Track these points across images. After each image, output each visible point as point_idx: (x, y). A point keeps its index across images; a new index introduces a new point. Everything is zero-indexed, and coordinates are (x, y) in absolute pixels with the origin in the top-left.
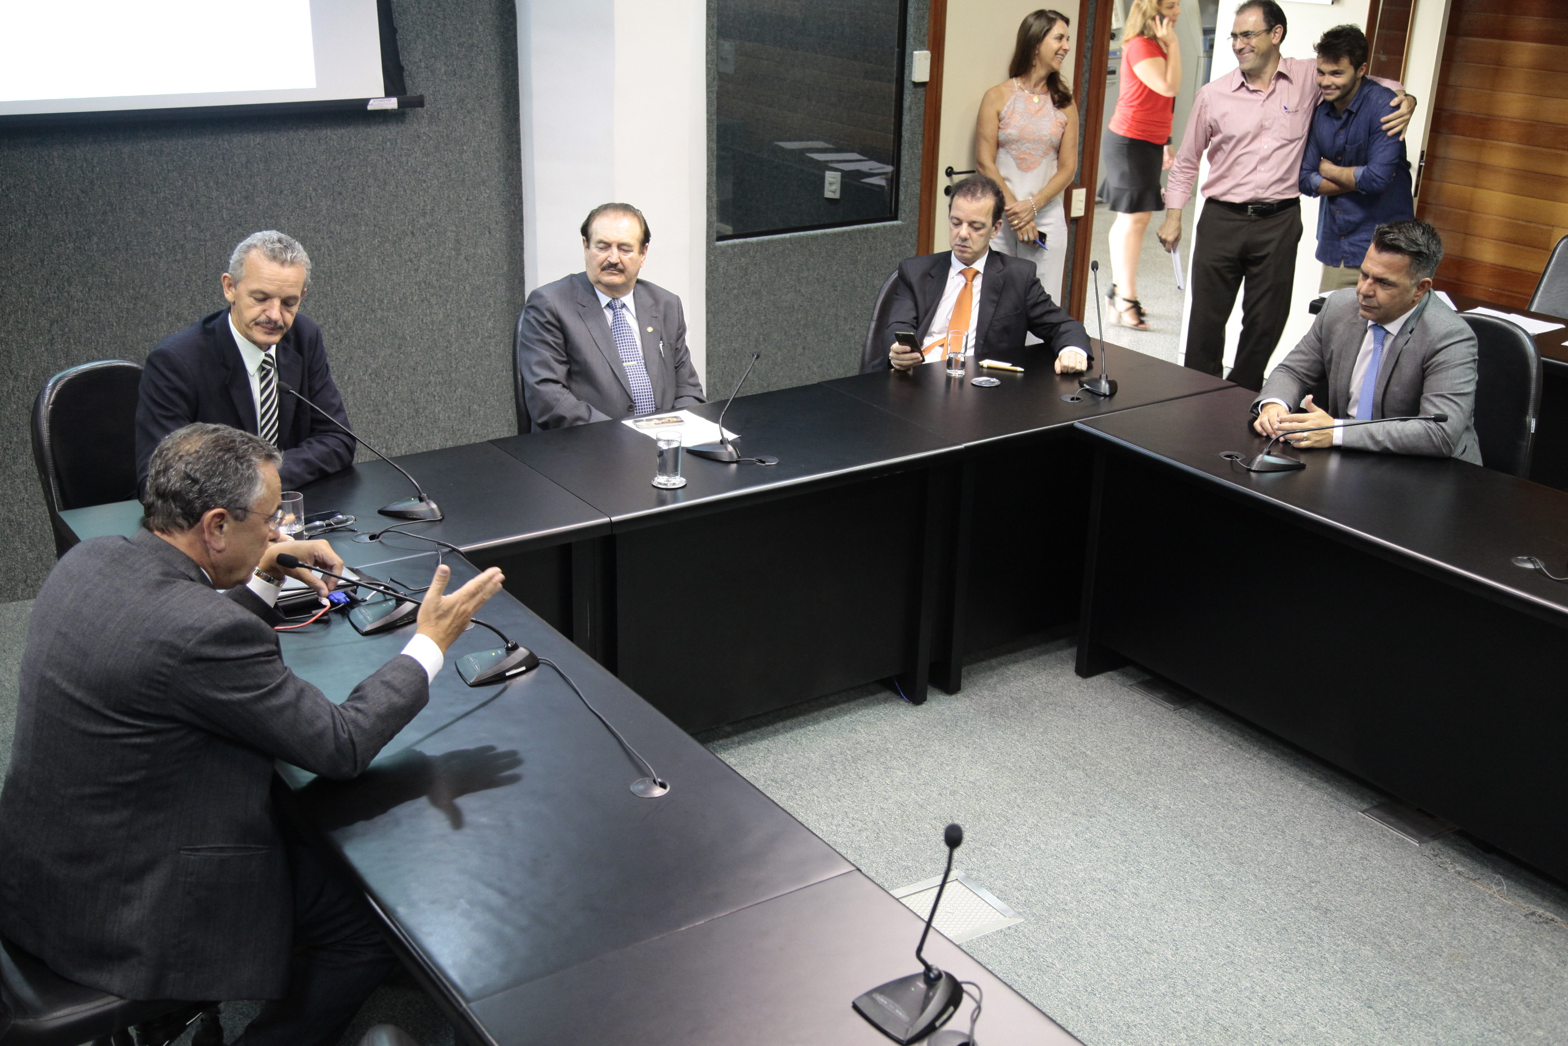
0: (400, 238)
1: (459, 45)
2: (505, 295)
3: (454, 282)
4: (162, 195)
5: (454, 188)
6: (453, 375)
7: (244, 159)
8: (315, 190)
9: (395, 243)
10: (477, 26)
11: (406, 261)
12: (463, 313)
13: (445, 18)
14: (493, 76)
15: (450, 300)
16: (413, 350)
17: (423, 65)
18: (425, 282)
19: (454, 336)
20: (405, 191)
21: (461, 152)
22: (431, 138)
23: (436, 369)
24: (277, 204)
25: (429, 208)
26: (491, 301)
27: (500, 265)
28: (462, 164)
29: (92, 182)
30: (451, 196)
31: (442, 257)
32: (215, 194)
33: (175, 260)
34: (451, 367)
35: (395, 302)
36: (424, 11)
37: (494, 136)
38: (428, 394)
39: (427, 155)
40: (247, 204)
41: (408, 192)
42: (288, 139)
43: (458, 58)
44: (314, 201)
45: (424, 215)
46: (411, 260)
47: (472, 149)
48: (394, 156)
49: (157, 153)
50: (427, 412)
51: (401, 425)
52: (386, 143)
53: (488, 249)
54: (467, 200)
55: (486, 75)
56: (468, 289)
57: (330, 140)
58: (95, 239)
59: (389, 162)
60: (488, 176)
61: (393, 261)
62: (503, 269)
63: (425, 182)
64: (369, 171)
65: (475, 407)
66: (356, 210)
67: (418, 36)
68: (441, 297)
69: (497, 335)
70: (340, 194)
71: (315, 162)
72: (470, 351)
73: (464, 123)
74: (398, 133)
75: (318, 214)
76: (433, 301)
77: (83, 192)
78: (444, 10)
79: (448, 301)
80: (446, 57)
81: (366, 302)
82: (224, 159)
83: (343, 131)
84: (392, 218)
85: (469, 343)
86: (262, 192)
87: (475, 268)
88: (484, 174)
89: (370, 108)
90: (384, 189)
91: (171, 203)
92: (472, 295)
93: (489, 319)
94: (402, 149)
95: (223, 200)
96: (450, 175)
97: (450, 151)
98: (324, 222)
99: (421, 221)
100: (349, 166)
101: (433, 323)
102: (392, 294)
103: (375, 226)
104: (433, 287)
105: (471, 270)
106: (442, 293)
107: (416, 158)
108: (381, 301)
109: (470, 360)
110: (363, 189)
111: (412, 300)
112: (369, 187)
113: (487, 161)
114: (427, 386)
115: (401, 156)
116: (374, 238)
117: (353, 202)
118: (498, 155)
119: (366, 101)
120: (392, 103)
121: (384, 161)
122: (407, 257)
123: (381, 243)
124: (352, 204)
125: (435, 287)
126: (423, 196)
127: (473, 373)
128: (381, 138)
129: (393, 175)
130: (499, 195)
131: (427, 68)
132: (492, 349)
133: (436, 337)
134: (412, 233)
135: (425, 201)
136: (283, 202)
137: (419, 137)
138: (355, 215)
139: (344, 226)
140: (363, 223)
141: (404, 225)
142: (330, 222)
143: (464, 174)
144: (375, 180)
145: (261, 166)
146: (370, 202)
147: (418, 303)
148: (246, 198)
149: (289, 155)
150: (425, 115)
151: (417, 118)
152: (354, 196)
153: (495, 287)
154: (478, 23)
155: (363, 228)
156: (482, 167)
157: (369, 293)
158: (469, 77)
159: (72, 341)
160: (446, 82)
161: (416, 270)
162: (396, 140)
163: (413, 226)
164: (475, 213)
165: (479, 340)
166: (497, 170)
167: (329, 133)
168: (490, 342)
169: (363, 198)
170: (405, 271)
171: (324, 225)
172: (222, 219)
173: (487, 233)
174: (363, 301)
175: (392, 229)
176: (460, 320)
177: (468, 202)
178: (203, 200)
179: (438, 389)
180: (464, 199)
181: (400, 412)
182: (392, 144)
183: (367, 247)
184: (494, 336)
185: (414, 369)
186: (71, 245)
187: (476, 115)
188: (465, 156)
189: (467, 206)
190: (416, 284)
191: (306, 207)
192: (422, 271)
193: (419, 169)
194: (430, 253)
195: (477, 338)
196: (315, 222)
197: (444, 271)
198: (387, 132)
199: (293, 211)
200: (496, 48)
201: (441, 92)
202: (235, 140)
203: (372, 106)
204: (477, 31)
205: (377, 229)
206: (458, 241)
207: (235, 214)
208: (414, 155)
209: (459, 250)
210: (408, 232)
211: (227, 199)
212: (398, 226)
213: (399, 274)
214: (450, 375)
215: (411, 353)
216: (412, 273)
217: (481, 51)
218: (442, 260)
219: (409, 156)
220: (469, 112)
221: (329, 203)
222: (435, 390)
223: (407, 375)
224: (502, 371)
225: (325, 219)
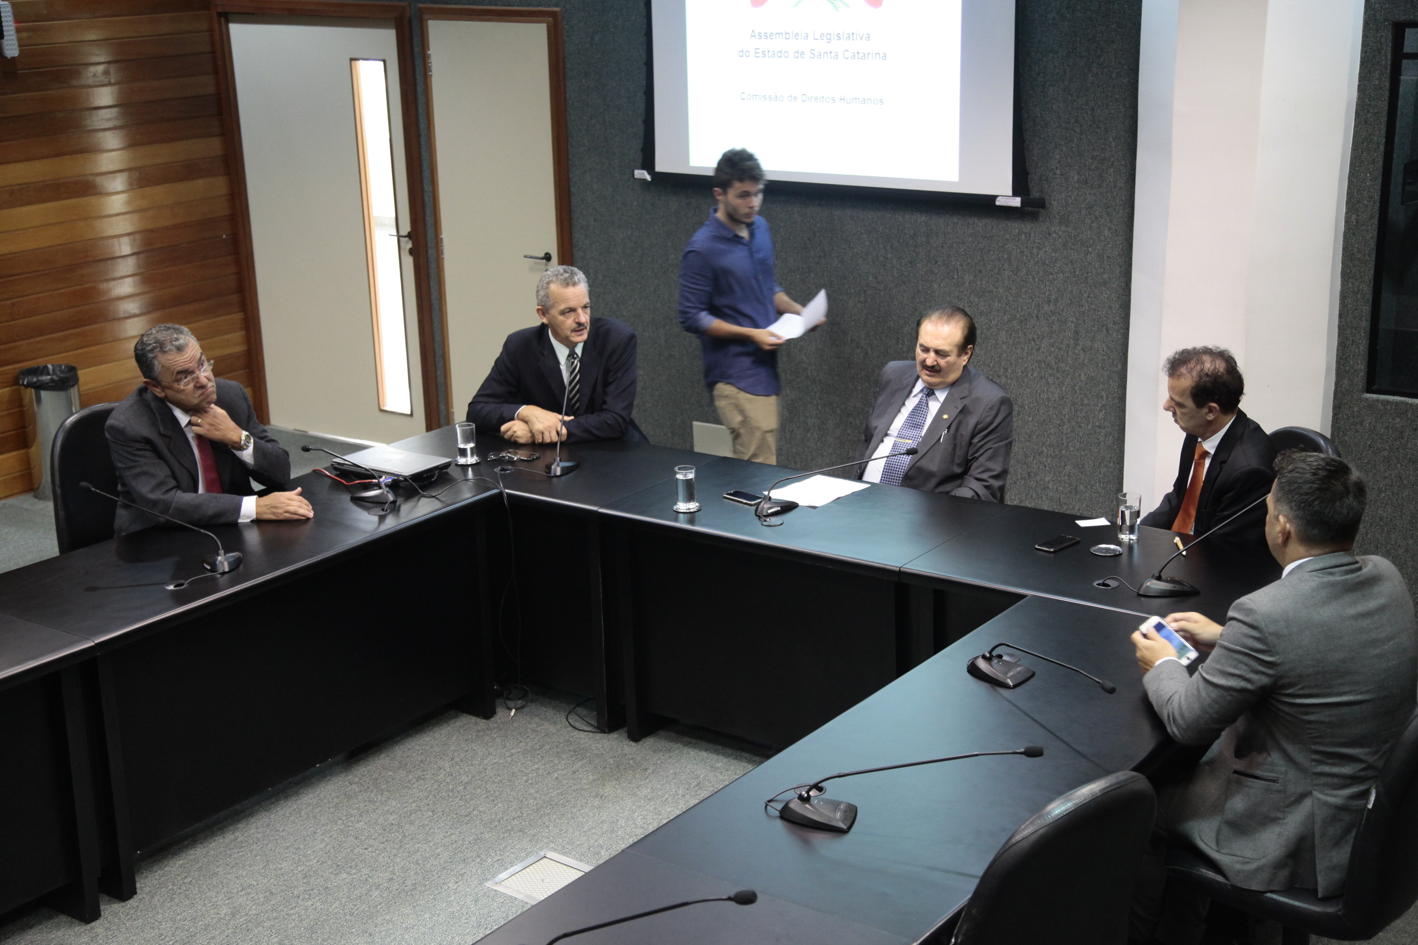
0: (1026, 319)
1: (1093, 158)
2: (1118, 392)
3: (1071, 368)
4: (856, 250)
5: (1077, 283)
6: (1063, 452)
7: (912, 232)
8: (961, 265)
9: (1021, 322)
10: (1111, 142)
11: (1030, 340)
12: (1077, 398)
13: (1081, 133)
14: (1121, 188)
15: (1066, 383)
16: (1030, 419)
17: (1058, 172)
18: (1045, 362)
19: (1067, 416)
20: (1034, 278)
21: (1088, 253)
22: (1060, 237)
23: (1049, 442)
24: (932, 272)
25: (1053, 297)
26: (1103, 394)
27: (1115, 363)
28: (1086, 264)
29: (814, 234)
30: (1074, 291)
31: (1062, 343)
32: (890, 256)
33: (859, 301)
34: (1062, 444)
35: (1018, 373)
36: (1064, 125)
37: (1118, 243)
38: (1040, 462)
39: (1056, 251)
40: (911, 267)
41: (1037, 280)
42: (945, 221)
43: (1090, 169)
44: (959, 274)
45: (1049, 302)
46: (1034, 340)
47: (1096, 251)
48: (1027, 247)
49: (856, 219)
50: (1038, 478)
51: (1015, 483)
52: (1021, 235)
53: (1104, 345)
54: (1088, 297)
55: (1115, 187)
56: (1083, 378)
57: (977, 226)
58: (813, 275)
59: (1022, 252)
60: (1109, 278)
61: (1018, 337)
62: (1117, 367)
63: (1052, 274)
64: (1006, 256)
65: (1082, 487)
66: (992, 288)
67: (1056, 147)
68: (1058, 378)
69: (1107, 427)
70: (980, 272)
71: (963, 243)
72: (1081, 434)
73: (1091, 227)
74: (1032, 228)
75: (962, 285)
76: (1051, 380)
77: (809, 240)
78: (1081, 126)
79: (1063, 384)
80: (1079, 167)
81: (994, 367)
82: (898, 229)
83: (987, 220)
84: (1021, 300)
85: (1080, 427)
86: (922, 260)
87: (1091, 360)
88: (1105, 276)
89: (998, 203)
90: (1016, 274)
91: (861, 257)
92: (1086, 384)
93: (1101, 410)
94: (1035, 243)
95: (894, 261)
96: (1074, 272)
97: (1077, 251)
98: (965, 292)
99: (1046, 308)
100: (989, 250)
101: (1048, 399)
102: (1016, 366)
103: (1006, 304)
104: (1052, 368)
105: (1086, 361)
106: (1058, 375)
107: (1045, 251)
108: (1006, 370)
109: (1080, 443)
110: (999, 270)
111: (1032, 375)
112: (1004, 270)
113: (1110, 266)
114: (1040, 454)
115: (1033, 248)
116: (1005, 315)
117: (990, 281)
118: (1120, 260)
119: (995, 197)
120: (1017, 202)
121: (1018, 250)
122: (1031, 337)
123: (1010, 320)
124: (989, 282)
125: (1053, 369)
126: (1049, 286)
127: (1082, 455)
128: (1017, 230)
129: (1025, 264)
130: (1118, 298)
131: (1062, 175)
132: (1101, 439)
133: (1050, 413)
134: (1037, 317)
135: (1050, 291)
136: (936, 271)
137: (1050, 234)
138: (991, 292)
139: (981, 299)
140: (996, 300)
141: (1031, 308)
142: (971, 293)
143: (1087, 273)
144: (1010, 265)
145: (924, 239)
146: (1004, 283)
147: (1037, 379)
148: (910, 262)
149: (944, 234)
150: (1057, 216)
151: (1049, 218)
152: (992, 276)
153: (1109, 382)
154: (1111, 140)
155: (996, 304)
156: (1104, 269)
157: (996, 360)
158: (1100, 186)
159: (792, 346)
160: (1078, 189)
161: (1038, 350)
162: (1030, 234)
163: (1038, 311)
164: (1095, 310)
165: (1090, 426)
166: (1118, 275)
167: (976, 221)
168: (1100, 432)
169: (998, 279)
170: (1028, 349)
171: (966, 295)
172: (893, 276)
173: (1105, 330)
174: (991, 366)
175: (1020, 310)
176: (1074, 404)
177: (1089, 299)
178: (881, 259)
179: (1049, 459)
180: (1086, 295)
181: (1015, 471)
182: (1026, 237)
183: (998, 321)
184: (1104, 427)
185: (1029, 436)
186: (798, 276)
187: (1103, 221)
188: (1089, 257)
189: (1088, 302)
190: (1037, 362)
191: (953, 278)
192: (1043, 352)
193: (1047, 262)
194: (1051, 338)
195: (1088, 425)
196: (959, 291)
197: (1062, 356)
198: (1023, 226)
199: (943, 280)
200: (1126, 163)
201: (1073, 198)
202: (907, 217)
203: (999, 202)
204: (1110, 146)
205: (1008, 307)
206: (1076, 332)
207: (902, 274)
208: (1044, 249)
209: (1078, 340)
210: (1034, 315)
211: (897, 261)
212: (1025, 308)
213: (1023, 349)
214: (1061, 451)
215: (1028, 421)
216: (1034, 351)
217: (1112, 165)
218: (1061, 346)
219: (1040, 249)
220: (1096, 218)
221: (971, 277)
222: (1046, 461)
223: (1023, 440)
224: (1110, 462)
225: (967, 291)
